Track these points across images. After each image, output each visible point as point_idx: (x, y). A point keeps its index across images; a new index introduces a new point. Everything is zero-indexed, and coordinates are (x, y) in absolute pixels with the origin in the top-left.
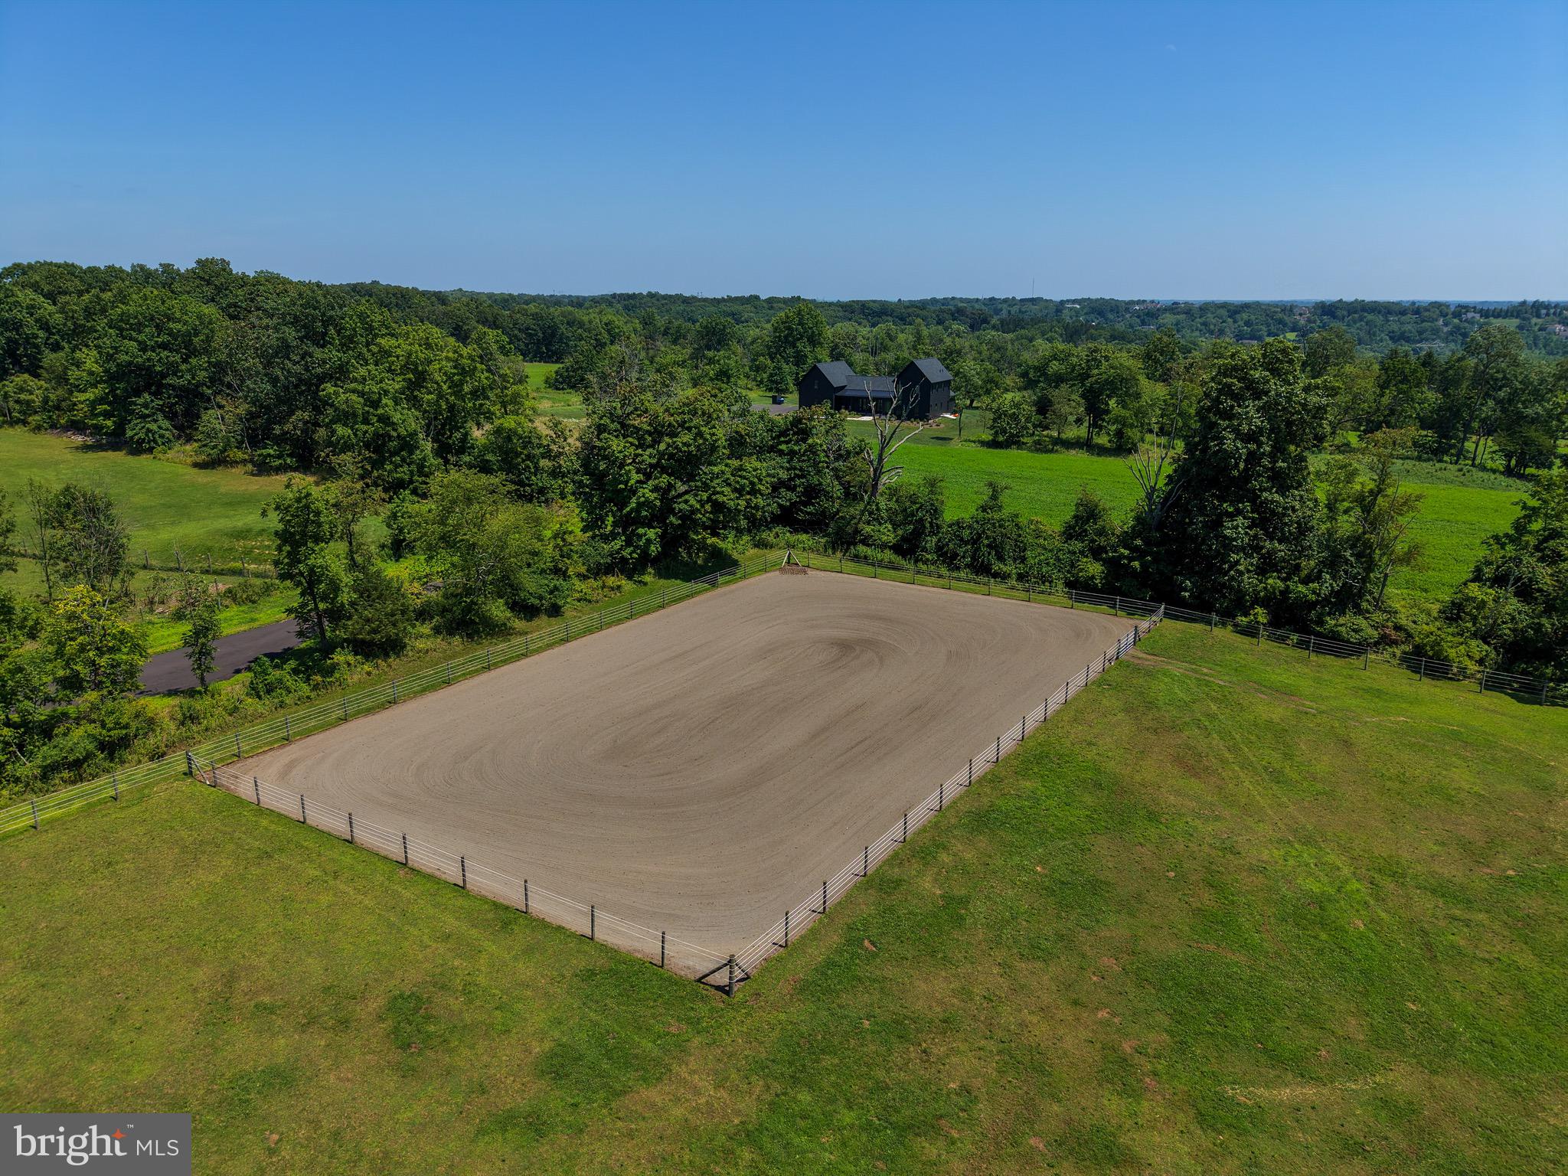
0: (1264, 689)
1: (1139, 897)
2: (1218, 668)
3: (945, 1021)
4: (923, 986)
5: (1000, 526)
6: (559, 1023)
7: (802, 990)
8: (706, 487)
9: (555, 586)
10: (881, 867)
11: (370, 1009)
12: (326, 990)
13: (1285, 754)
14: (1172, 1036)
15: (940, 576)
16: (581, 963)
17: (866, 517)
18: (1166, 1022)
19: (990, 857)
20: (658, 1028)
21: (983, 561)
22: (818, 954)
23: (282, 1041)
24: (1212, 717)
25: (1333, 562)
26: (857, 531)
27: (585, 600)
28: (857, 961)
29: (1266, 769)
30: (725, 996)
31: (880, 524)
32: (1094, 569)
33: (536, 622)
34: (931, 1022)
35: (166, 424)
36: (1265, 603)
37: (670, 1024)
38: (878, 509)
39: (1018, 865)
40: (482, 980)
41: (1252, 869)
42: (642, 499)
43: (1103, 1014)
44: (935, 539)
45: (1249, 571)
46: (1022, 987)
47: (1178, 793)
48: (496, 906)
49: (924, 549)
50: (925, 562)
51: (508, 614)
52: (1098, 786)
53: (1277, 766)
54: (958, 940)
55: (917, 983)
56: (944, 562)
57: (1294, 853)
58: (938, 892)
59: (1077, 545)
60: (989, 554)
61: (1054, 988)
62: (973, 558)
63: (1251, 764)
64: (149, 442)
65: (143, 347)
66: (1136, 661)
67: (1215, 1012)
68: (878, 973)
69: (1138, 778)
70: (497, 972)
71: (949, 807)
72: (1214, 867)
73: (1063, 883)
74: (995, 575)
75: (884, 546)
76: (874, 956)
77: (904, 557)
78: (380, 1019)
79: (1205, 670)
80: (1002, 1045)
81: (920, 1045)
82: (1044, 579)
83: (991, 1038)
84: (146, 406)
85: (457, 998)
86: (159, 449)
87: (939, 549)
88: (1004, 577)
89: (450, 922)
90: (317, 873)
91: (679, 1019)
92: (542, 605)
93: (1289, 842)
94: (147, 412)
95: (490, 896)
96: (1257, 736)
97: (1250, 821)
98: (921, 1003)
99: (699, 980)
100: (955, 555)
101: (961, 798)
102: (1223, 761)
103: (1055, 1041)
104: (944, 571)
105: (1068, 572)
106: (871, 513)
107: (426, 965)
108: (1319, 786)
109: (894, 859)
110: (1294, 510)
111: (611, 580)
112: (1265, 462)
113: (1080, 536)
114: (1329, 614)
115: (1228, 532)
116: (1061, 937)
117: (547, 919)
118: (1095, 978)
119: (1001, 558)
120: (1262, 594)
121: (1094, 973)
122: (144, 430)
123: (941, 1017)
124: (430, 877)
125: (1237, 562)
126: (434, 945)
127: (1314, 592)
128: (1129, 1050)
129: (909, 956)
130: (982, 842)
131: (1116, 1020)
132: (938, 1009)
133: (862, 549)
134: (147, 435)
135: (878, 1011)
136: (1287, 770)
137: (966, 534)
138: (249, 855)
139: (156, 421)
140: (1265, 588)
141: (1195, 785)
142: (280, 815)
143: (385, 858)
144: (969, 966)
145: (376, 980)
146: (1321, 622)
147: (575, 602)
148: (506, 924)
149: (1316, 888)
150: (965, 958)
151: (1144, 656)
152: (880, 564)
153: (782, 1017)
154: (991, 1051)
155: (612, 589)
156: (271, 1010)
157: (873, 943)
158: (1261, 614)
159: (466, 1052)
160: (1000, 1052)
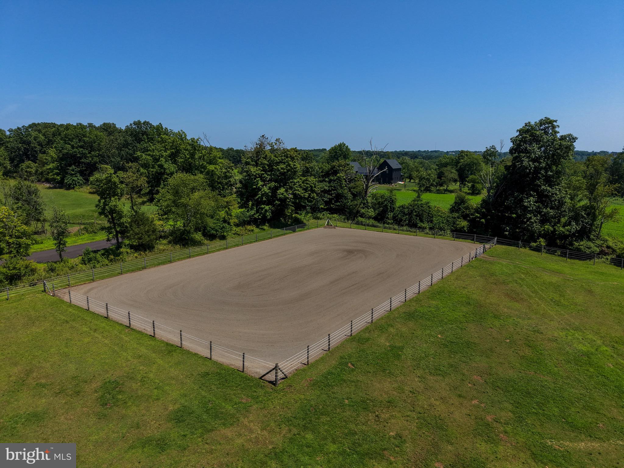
0: (546, 270)
1: (491, 350)
2: (523, 262)
3: (389, 402)
4: (378, 385)
5: (421, 207)
6: (185, 396)
7: (314, 385)
8: (291, 188)
9: (223, 226)
10: (359, 333)
11: (92, 387)
12: (74, 378)
13: (561, 295)
14: (514, 414)
15: (395, 229)
16: (203, 369)
17: (362, 205)
18: (510, 407)
19: (415, 330)
20: (237, 400)
21: (414, 222)
22: (323, 369)
23: (44, 400)
24: (523, 280)
25: (576, 218)
26: (358, 212)
27: (237, 234)
28: (344, 372)
29: (551, 300)
30: (273, 386)
31: (368, 209)
32: (464, 224)
33: (214, 241)
34: (381, 402)
35: (81, 178)
36: (544, 236)
37: (242, 398)
38: (367, 202)
39: (429, 334)
40: (151, 375)
41: (549, 340)
42: (263, 192)
43: (475, 402)
44: (392, 214)
45: (536, 222)
46: (431, 388)
47: (508, 308)
48: (167, 344)
49: (388, 218)
50: (388, 224)
51: (202, 238)
52: (469, 304)
53: (558, 299)
54: (397, 365)
55: (375, 384)
56: (396, 223)
57: (571, 334)
58: (388, 344)
59: (456, 215)
60: (416, 219)
61: (448, 389)
62: (410, 221)
63: (544, 298)
64: (73, 185)
65: (73, 147)
66: (484, 259)
67: (538, 403)
68: (354, 378)
69: (488, 301)
70: (160, 372)
71: (394, 310)
72: (529, 338)
73: (452, 342)
74: (420, 228)
75: (370, 218)
76: (353, 370)
77: (379, 222)
78: (96, 391)
79: (517, 263)
80: (419, 415)
81: (375, 413)
82: (441, 229)
83: (414, 411)
84: (73, 170)
85: (137, 384)
86: (77, 187)
87: (394, 218)
88: (422, 229)
89: (143, 350)
90: (87, 330)
91: (248, 396)
92: (217, 234)
93: (567, 329)
94: (73, 173)
95: (166, 340)
96: (545, 287)
97: (546, 320)
98: (376, 393)
99: (261, 378)
100: (401, 220)
101: (401, 306)
102: (530, 296)
103: (449, 414)
104: (396, 227)
105: (452, 226)
106: (364, 204)
107: (126, 369)
108: (579, 308)
109: (366, 330)
110: (556, 194)
111: (249, 227)
112: (543, 172)
113: (457, 211)
114: (575, 241)
115: (526, 204)
116: (452, 366)
117: (191, 350)
118: (470, 385)
119: (422, 221)
120: (542, 232)
121: (469, 383)
122: (71, 180)
123: (387, 400)
124: (140, 332)
125: (531, 218)
126: (132, 360)
127: (568, 231)
128: (490, 420)
129: (371, 371)
130: (411, 324)
131: (482, 405)
132: (385, 396)
133: (360, 219)
134: (73, 182)
135: (353, 396)
136: (562, 301)
137: (406, 210)
138: (58, 322)
139: (76, 176)
140: (544, 230)
141: (517, 305)
142: (78, 307)
143: (121, 324)
144: (402, 377)
145: (99, 374)
146: (572, 244)
147: (233, 235)
148: (170, 352)
149: (584, 349)
150: (401, 373)
151: (488, 257)
152: (368, 225)
153: (303, 397)
154: (414, 418)
155: (250, 231)
156: (44, 386)
157: (353, 365)
158: (542, 242)
159: (134, 408)
160: (418, 418)
